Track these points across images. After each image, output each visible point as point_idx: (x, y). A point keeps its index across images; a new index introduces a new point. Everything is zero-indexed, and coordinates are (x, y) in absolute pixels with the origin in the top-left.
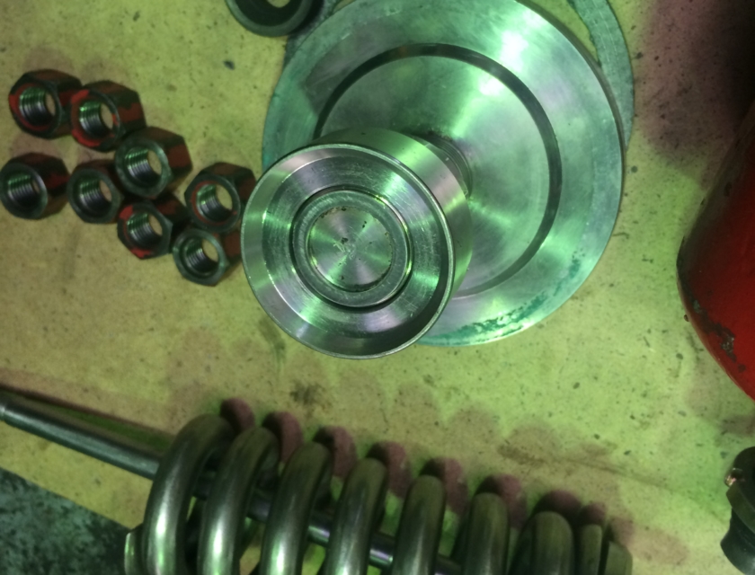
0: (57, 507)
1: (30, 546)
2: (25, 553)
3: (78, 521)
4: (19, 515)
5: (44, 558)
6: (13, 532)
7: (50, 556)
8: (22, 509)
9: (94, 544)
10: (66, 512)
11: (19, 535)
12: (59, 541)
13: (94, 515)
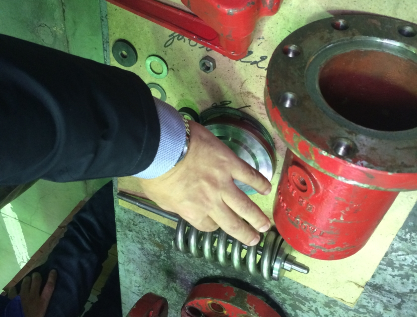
0: (154, 222)
1: (149, 230)
2: (148, 232)
3: (160, 225)
4: (145, 223)
5: (153, 233)
6: (144, 227)
7: (155, 233)
8: (145, 222)
9: (165, 231)
10: (157, 223)
11: (146, 228)
12: (156, 229)
13: (164, 224)
